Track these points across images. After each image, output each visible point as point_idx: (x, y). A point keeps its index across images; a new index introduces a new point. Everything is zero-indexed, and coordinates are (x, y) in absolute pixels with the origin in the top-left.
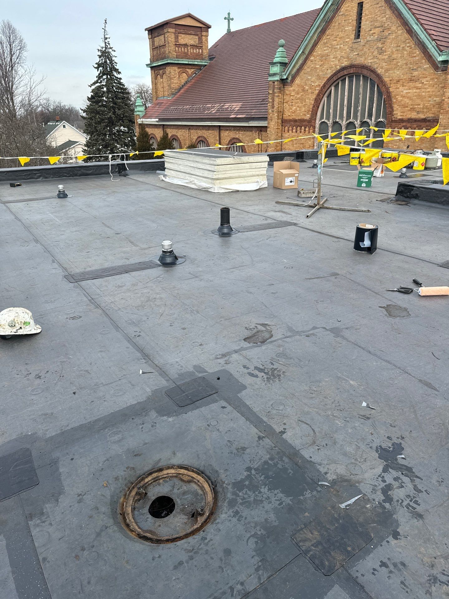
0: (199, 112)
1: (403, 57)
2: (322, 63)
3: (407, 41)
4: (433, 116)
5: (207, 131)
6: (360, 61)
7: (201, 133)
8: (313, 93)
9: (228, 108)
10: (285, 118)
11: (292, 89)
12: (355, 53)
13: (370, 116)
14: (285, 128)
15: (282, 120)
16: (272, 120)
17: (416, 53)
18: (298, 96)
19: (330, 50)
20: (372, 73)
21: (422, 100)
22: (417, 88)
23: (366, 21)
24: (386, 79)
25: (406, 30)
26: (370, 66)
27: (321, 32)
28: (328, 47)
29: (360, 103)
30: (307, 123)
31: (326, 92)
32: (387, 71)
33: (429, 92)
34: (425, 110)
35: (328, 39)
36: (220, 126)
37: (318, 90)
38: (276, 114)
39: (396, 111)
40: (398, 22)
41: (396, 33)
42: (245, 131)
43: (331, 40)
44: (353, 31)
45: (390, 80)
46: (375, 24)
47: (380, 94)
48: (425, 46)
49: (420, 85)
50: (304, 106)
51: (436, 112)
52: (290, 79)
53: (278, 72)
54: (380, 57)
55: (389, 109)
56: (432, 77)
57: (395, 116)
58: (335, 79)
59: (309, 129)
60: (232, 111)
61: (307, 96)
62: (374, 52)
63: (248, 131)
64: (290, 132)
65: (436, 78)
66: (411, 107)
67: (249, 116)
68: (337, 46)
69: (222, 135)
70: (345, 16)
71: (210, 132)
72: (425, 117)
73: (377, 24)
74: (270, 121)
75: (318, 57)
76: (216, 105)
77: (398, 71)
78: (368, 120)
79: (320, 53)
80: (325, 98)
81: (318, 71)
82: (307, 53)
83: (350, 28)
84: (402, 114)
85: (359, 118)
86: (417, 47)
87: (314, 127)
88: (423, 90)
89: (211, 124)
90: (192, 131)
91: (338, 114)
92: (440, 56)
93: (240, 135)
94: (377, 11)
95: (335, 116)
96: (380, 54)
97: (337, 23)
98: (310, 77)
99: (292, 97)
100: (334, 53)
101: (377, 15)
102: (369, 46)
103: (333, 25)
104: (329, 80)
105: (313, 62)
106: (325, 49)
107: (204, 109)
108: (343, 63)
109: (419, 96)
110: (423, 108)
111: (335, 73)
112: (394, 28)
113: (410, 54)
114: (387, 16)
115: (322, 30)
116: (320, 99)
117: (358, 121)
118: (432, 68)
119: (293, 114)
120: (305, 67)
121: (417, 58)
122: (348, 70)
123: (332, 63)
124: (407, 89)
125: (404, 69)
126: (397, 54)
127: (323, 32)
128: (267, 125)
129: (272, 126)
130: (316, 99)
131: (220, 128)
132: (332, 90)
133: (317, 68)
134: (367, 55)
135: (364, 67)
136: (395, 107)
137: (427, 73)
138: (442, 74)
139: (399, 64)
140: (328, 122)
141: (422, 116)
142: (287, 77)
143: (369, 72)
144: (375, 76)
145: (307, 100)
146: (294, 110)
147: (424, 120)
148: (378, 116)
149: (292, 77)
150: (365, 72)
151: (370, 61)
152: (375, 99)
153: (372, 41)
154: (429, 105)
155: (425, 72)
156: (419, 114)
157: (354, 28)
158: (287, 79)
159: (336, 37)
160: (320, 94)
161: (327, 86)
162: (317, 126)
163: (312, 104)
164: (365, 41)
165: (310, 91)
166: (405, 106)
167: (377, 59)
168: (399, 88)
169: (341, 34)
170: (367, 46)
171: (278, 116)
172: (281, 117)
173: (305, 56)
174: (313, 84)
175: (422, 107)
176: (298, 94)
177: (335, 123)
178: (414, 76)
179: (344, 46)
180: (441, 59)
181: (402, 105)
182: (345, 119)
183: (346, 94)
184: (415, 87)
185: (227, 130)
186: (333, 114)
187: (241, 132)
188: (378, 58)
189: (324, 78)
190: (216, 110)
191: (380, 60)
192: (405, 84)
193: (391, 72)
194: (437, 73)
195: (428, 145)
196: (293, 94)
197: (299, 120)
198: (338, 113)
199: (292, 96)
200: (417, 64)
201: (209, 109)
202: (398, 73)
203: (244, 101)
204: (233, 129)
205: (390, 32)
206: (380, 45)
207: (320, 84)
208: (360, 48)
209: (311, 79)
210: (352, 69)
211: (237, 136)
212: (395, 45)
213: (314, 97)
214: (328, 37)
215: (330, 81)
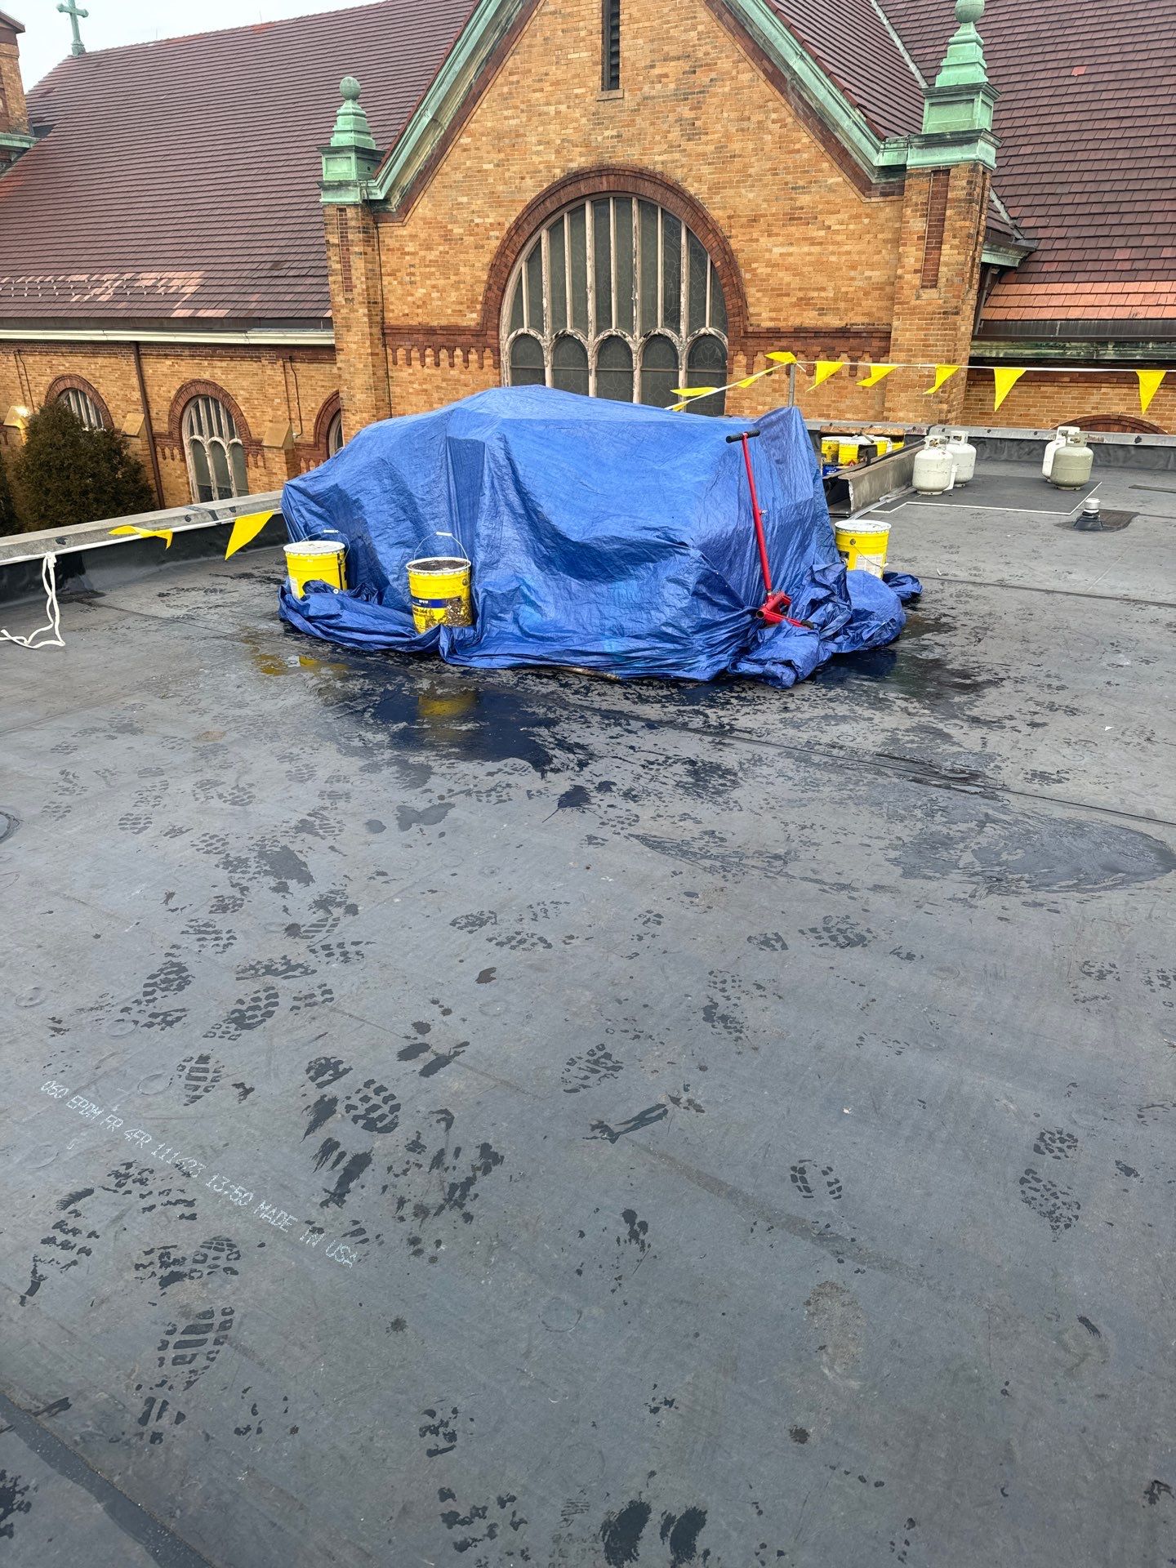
0: (45, 299)
1: (762, 150)
2: (502, 156)
3: (770, 103)
4: (866, 320)
5: (90, 360)
6: (629, 155)
7: (66, 364)
8: (483, 247)
9: (154, 286)
10: (393, 322)
11: (405, 233)
12: (607, 133)
13: (672, 319)
14: (394, 351)
15: (383, 329)
16: (348, 328)
17: (799, 141)
18: (432, 255)
19: (524, 120)
20: (669, 194)
21: (830, 277)
22: (813, 242)
23: (634, 38)
24: (716, 214)
25: (765, 71)
26: (662, 173)
27: (486, 60)
28: (516, 107)
29: (638, 281)
30: (472, 340)
31: (524, 245)
32: (715, 188)
33: (848, 253)
34: (842, 305)
35: (512, 83)
36: (137, 344)
37: (497, 238)
38: (361, 311)
39: (753, 305)
40: (738, 46)
41: (732, 79)
42: (232, 359)
43: (523, 87)
44: (595, 64)
45: (730, 217)
46: (666, 48)
47: (697, 254)
48: (826, 121)
49: (822, 233)
50: (456, 286)
51: (874, 310)
52: (396, 200)
53: (353, 176)
54: (690, 146)
55: (735, 301)
56: (854, 211)
57: (753, 320)
58: (550, 206)
59: (481, 358)
60: (174, 297)
61: (462, 256)
62: (669, 132)
63: (243, 358)
64: (416, 364)
65: (868, 216)
66: (801, 294)
67: (243, 314)
68: (545, 109)
69: (148, 371)
70: (564, 16)
71: (100, 361)
72: (843, 324)
73: (672, 50)
74: (343, 331)
75: (484, 139)
76: (105, 278)
77: (751, 191)
78: (669, 333)
79: (489, 124)
80: (522, 265)
81: (491, 180)
82: (446, 121)
83: (586, 55)
84: (773, 315)
85: (637, 324)
86: (802, 124)
87: (497, 352)
88: (831, 248)
89: (104, 338)
90: (30, 359)
91: (568, 312)
92: (878, 152)
93: (218, 372)
94: (666, 10)
95: (559, 318)
96: (689, 140)
97: (539, 39)
98: (464, 199)
99: (407, 258)
100: (540, 129)
101: (668, 22)
102: (653, 113)
103: (526, 41)
104: (531, 208)
105: (473, 152)
106: (506, 113)
107: (65, 289)
108: (571, 160)
109: (820, 265)
110: (835, 300)
111: (549, 189)
112: (725, 64)
113: (784, 144)
114: (700, 28)
115: (490, 54)
116: (506, 266)
117: (637, 333)
118: (852, 185)
119: (420, 311)
120: (445, 167)
121: (805, 156)
122: (591, 182)
123: (536, 159)
124: (782, 245)
125: (766, 185)
126: (742, 141)
127: (496, 60)
128: (333, 342)
129: (354, 346)
130: (493, 266)
131: (138, 351)
132: (544, 241)
133: (486, 171)
134: (649, 138)
135: (641, 174)
136: (752, 294)
137: (839, 200)
138: (882, 204)
139: (752, 171)
140: (540, 337)
141: (834, 322)
142: (387, 194)
143: (661, 190)
144: (682, 203)
145: (462, 269)
146: (420, 299)
147: (843, 333)
148: (696, 320)
149: (402, 197)
150: (648, 189)
151: (657, 158)
152: (684, 270)
153: (659, 97)
154: (852, 289)
155: (832, 197)
156: (825, 314)
157: (598, 57)
158: (386, 200)
159: (540, 80)
160: (507, 252)
161: (528, 229)
162: (505, 346)
163: (480, 282)
164: (639, 98)
165: (468, 240)
166: (780, 292)
167: (680, 151)
168: (757, 240)
169: (556, 73)
170: (646, 112)
171: (370, 316)
172: (378, 319)
173: (439, 133)
174: (477, 220)
175: (831, 295)
176: (429, 249)
177: (562, 339)
178: (802, 208)
179: (569, 107)
180: (881, 160)
181: (773, 290)
182: (592, 327)
183: (590, 251)
184: (805, 239)
185: (166, 356)
186: (553, 312)
187: (219, 364)
188: (685, 150)
189: (513, 201)
190: (110, 291)
191: (689, 155)
192: (775, 230)
193: (730, 192)
194: (868, 200)
195: (858, 402)
196: (411, 249)
197: (442, 328)
198: (568, 308)
199: (408, 254)
200: (808, 172)
201: (81, 288)
202: (751, 196)
203: (210, 267)
204: (187, 352)
205: (713, 75)
206: (687, 113)
207: (502, 220)
208: (625, 116)
209: (468, 203)
210: (604, 179)
211: (206, 376)
212: (733, 115)
213: (487, 258)
214: (514, 78)
215: (536, 213)
